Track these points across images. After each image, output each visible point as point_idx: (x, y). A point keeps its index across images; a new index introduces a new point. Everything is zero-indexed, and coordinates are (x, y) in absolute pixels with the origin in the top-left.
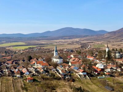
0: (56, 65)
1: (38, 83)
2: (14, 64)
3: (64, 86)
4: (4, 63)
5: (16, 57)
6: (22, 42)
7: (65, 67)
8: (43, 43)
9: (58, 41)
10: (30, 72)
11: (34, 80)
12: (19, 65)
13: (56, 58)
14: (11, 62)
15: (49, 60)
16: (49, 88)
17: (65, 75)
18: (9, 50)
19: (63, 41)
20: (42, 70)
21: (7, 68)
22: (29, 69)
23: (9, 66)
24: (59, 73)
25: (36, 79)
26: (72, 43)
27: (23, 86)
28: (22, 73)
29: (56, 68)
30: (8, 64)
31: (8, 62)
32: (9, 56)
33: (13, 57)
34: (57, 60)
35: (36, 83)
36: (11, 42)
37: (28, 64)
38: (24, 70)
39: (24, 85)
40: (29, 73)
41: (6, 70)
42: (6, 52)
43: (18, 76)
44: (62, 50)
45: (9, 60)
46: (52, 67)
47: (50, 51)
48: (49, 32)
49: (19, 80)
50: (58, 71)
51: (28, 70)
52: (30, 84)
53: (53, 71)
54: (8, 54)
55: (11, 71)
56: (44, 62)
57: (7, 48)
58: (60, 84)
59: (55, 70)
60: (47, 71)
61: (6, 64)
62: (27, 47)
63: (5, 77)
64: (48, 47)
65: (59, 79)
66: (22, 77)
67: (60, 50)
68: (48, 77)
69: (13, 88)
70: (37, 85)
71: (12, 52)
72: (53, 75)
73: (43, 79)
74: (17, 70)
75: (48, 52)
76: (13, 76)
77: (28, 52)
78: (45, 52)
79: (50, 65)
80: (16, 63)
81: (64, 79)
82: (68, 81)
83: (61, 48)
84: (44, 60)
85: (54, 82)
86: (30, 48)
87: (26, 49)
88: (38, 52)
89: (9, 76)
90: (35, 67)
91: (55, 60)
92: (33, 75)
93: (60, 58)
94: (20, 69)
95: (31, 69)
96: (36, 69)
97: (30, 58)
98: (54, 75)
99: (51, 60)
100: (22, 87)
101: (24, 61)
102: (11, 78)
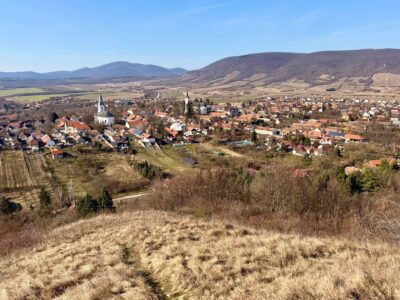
0: (102, 128)
1: (72, 159)
2: (24, 127)
3: (119, 161)
4: (5, 126)
5: (27, 116)
6: (37, 87)
7: (118, 130)
8: (77, 89)
9: (104, 85)
10: (57, 141)
11: (65, 155)
12: (34, 129)
13: (101, 116)
14: (17, 124)
15: (89, 120)
16: (92, 166)
17: (119, 144)
18: (13, 103)
19: (113, 85)
20: (79, 137)
21: (12, 135)
22: (54, 135)
23: (15, 131)
24: (109, 142)
25: (69, 152)
26: (130, 90)
27: (46, 165)
28: (41, 144)
29: (102, 133)
30: (12, 128)
31: (12, 124)
32: (13, 113)
33: (22, 114)
34: (104, 119)
35: (69, 159)
36: (14, 88)
37: (51, 127)
38: (45, 138)
39: (48, 163)
40: (53, 143)
41: (10, 139)
42: (6, 106)
43: (34, 148)
44: (113, 103)
45: (14, 121)
46: (96, 131)
47: (90, 104)
48: (86, 70)
49: (37, 155)
50: (106, 138)
51: (52, 138)
52: (57, 161)
53: (98, 138)
54: (10, 110)
55: (20, 140)
56: (82, 123)
57: (9, 99)
58: (111, 158)
59: (101, 135)
60: (87, 139)
61: (8, 128)
62: (47, 97)
63: (8, 152)
64: (87, 97)
65: (110, 150)
66: (41, 150)
67: (108, 102)
68: (90, 148)
69: (25, 170)
70: (70, 162)
71: (18, 106)
72: (98, 145)
73: (82, 151)
74: (31, 138)
75: (87, 106)
76: (25, 149)
77: (49, 106)
78: (81, 106)
79: (92, 129)
80: (27, 126)
81: (119, 150)
82: (125, 153)
83: (111, 98)
84: (80, 120)
85: (101, 157)
86: (53, 99)
87: (46, 101)
88: (69, 107)
89: (16, 149)
90: (66, 132)
91: (100, 119)
92: (63, 146)
93: (110, 115)
94: (38, 137)
95: (58, 136)
96: (67, 135)
97: (55, 117)
98: (101, 145)
99: (92, 119)
100: (43, 166)
101: (43, 121)
102: (20, 152)
